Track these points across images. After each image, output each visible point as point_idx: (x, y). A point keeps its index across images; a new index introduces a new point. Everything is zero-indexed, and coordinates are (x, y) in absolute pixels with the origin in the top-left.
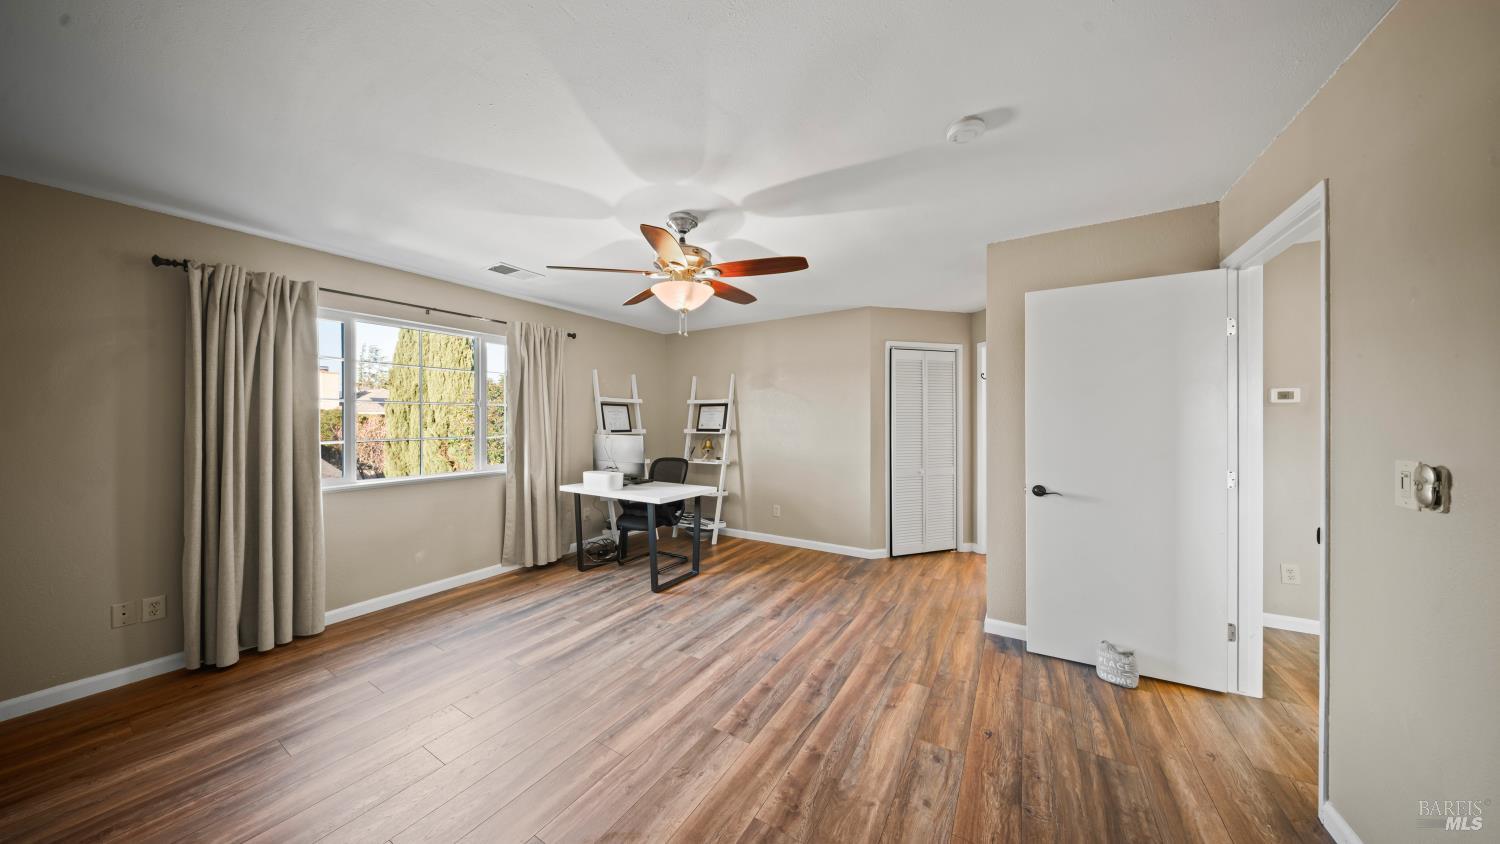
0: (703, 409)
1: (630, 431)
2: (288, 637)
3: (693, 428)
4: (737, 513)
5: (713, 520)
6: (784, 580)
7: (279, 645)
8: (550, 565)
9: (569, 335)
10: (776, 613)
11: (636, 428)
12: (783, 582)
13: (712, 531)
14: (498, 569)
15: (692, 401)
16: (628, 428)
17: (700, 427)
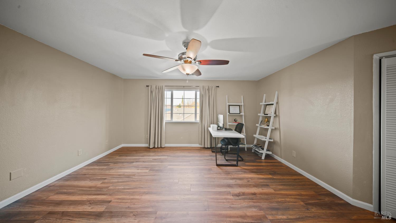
0: (267, 106)
1: (240, 114)
2: (159, 146)
3: (263, 113)
4: (277, 149)
5: (263, 149)
6: (268, 185)
7: (154, 147)
8: (208, 148)
9: (217, 87)
10: (238, 195)
11: (242, 113)
12: (267, 186)
13: (262, 153)
14: (197, 145)
15: (264, 103)
16: (239, 113)
17: (265, 113)
